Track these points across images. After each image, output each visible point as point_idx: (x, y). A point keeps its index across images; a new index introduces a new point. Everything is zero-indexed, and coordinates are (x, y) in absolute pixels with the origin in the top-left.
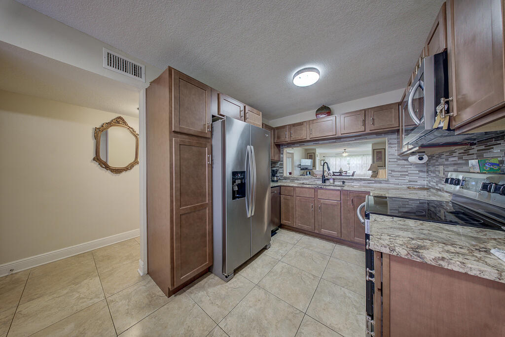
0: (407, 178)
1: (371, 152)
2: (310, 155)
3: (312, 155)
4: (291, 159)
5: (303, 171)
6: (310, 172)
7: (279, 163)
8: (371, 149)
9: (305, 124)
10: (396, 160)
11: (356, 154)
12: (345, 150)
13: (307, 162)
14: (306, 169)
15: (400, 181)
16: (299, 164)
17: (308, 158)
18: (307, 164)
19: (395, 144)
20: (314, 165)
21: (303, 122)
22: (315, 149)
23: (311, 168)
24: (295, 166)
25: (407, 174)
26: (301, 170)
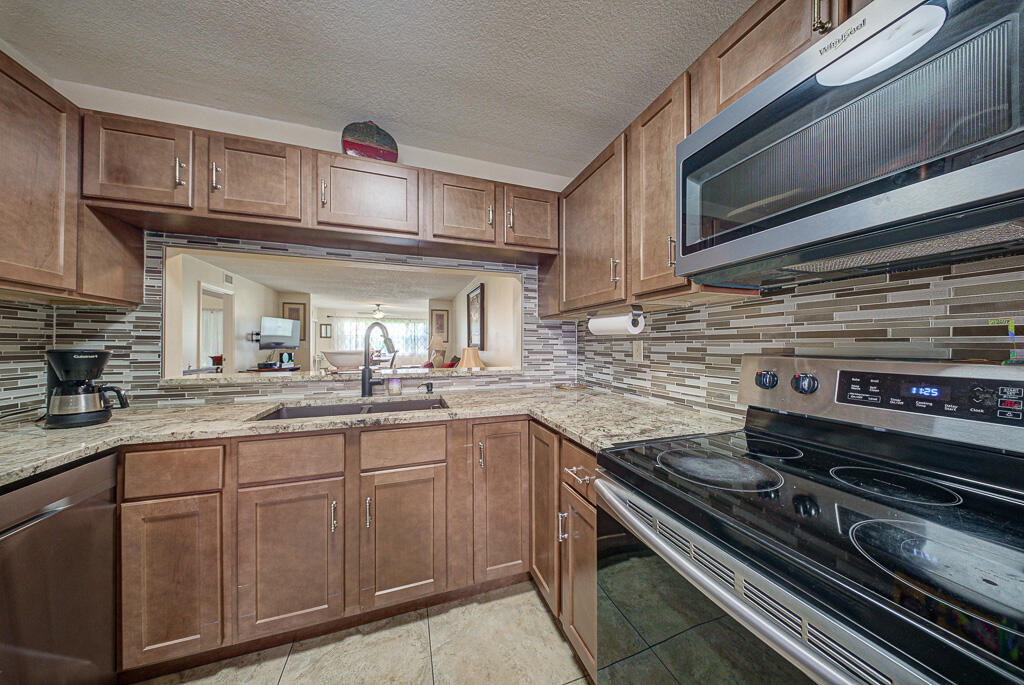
0: (552, 365)
1: (427, 317)
2: (291, 310)
3: (298, 310)
4: (220, 316)
5: (269, 352)
6: (290, 355)
7: (131, 317)
8: (427, 310)
9: (295, 157)
10: (534, 327)
11: (396, 316)
12: (378, 305)
13: (281, 328)
14: (278, 345)
15: (542, 373)
16: (256, 330)
17: (287, 313)
18: (280, 333)
19: (535, 291)
20: (304, 337)
21: (284, 146)
22: (309, 294)
23: (296, 342)
24: (239, 338)
25: (551, 357)
26: (261, 348)
